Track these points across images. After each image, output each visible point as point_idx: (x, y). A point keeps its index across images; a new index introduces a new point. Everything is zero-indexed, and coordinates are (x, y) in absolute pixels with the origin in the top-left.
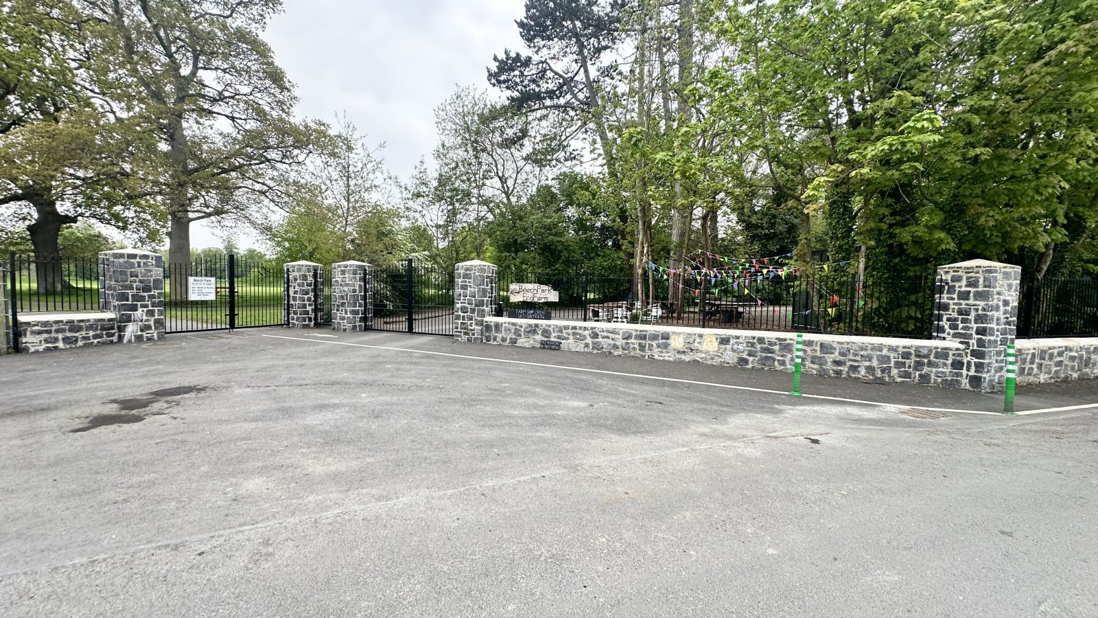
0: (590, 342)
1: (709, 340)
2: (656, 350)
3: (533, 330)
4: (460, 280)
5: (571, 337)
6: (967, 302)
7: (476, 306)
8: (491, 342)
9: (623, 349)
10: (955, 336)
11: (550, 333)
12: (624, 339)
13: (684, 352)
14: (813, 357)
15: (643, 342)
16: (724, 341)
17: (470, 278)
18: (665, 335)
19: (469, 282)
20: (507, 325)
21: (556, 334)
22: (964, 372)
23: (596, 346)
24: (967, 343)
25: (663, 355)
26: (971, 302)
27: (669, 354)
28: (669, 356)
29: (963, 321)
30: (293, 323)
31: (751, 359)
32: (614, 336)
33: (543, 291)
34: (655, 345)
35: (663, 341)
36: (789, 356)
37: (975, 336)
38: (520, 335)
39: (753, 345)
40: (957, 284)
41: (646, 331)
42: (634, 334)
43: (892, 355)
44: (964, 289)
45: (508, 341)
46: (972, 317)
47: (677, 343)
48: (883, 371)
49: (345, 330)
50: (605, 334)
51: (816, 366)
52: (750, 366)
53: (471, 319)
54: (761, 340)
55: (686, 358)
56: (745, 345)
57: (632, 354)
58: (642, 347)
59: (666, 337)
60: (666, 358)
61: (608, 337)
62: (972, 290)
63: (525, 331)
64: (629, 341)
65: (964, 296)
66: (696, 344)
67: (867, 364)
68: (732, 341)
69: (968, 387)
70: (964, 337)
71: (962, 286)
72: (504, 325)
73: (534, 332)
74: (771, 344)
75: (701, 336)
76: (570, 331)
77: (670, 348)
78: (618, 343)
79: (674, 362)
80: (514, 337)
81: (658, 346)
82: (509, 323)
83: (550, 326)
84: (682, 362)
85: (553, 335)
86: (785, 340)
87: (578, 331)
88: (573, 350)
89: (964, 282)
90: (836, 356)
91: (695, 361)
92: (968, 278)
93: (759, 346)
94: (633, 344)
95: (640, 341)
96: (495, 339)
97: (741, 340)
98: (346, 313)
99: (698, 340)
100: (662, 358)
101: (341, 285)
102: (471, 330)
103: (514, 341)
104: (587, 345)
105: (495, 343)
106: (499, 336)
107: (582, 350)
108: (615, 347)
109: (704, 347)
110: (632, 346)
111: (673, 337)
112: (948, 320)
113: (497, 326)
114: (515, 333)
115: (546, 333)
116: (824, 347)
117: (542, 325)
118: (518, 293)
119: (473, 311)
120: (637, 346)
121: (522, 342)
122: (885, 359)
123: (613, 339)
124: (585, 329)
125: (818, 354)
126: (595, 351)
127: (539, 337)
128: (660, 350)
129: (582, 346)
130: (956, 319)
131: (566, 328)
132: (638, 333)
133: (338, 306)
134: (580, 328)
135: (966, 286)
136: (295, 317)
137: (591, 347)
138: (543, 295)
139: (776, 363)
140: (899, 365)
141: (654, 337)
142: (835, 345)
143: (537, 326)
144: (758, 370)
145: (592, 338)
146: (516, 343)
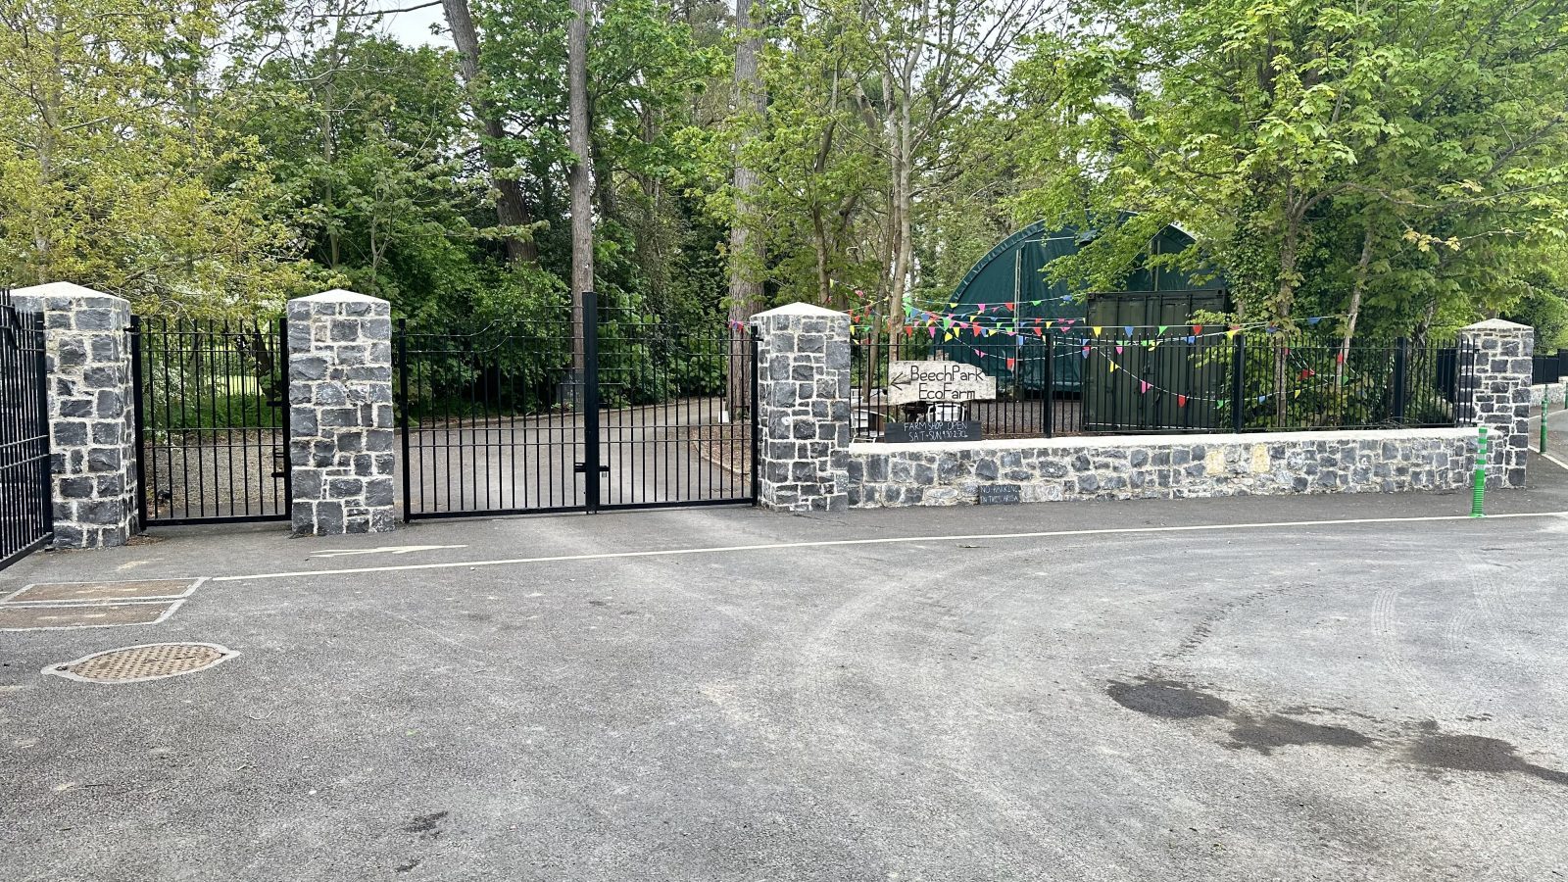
0: (1076, 479)
1: (1259, 452)
2: (1185, 481)
3: (958, 466)
4: (791, 356)
5: (1037, 473)
6: (1503, 374)
7: (836, 418)
8: (860, 505)
9: (1134, 485)
10: (1489, 420)
11: (997, 469)
12: (1135, 466)
13: (1226, 479)
14: (1377, 466)
15: (1165, 468)
16: (1278, 453)
17: (820, 350)
18: (1198, 452)
19: (817, 360)
20: (897, 460)
21: (1008, 470)
22: (1504, 465)
23: (1088, 485)
24: (1506, 429)
25: (1196, 488)
26: (1509, 374)
27: (1204, 486)
28: (1205, 490)
29: (1500, 400)
30: (66, 533)
31: (1310, 478)
32: (1117, 462)
33: (966, 377)
34: (1183, 472)
35: (1196, 462)
36: (1352, 468)
37: (1514, 418)
38: (930, 481)
39: (1312, 453)
40: (1490, 352)
41: (1169, 447)
42: (1151, 454)
43: (1449, 452)
44: (1498, 358)
45: (902, 497)
46: (1509, 394)
47: (1215, 464)
48: (1441, 477)
49: (363, 528)
50: (1102, 459)
51: (1379, 480)
52: (1309, 490)
53: (823, 452)
54: (1321, 446)
55: (1228, 489)
56: (1303, 456)
57: (1148, 494)
58: (1164, 478)
59: (1199, 454)
60: (1201, 494)
61: (1106, 466)
62: (1510, 359)
63: (941, 469)
64: (1143, 469)
65: (1500, 367)
66: (1242, 463)
67: (1427, 468)
68: (1288, 453)
69: (1508, 484)
70: (1501, 422)
71: (1496, 354)
72: (891, 460)
73: (961, 470)
74: (1333, 451)
75: (1247, 447)
76: (1034, 460)
77: (1205, 474)
78: (1125, 476)
79: (1213, 498)
80: (915, 485)
81: (1189, 474)
82: (903, 454)
83: (993, 453)
84: (1224, 497)
85: (1001, 471)
86: (1348, 442)
87: (1050, 458)
88: (1043, 499)
89: (1499, 350)
90: (1398, 461)
91: (1242, 493)
92: (1504, 344)
93: (1318, 457)
94: (1150, 473)
95: (1162, 467)
96: (870, 497)
97: (1298, 450)
98: (363, 467)
99: (1245, 456)
100: (1194, 495)
101: (336, 375)
102: (823, 480)
103: (914, 496)
104: (1069, 486)
105: (871, 505)
106: (881, 487)
107: (1061, 498)
108: (1121, 483)
109: (1251, 468)
110: (1148, 478)
111: (1209, 453)
112: (1479, 399)
113: (876, 464)
114: (918, 478)
115: (987, 469)
116: (1388, 449)
117: (977, 453)
118: (909, 383)
119: (828, 431)
120: (1155, 477)
121: (933, 494)
122: (1443, 458)
123: (1115, 469)
124: (1065, 452)
125: (1381, 460)
126: (1085, 497)
127: (972, 481)
128: (1191, 479)
129: (1060, 488)
130: (1490, 398)
131: (1027, 453)
132: (1157, 451)
133: (328, 447)
134: (1055, 452)
135: (1502, 354)
136: (74, 504)
137: (1077, 489)
138: (966, 386)
139: (1338, 481)
140: (1455, 463)
141: (1182, 456)
142: (1398, 445)
143: (966, 455)
144: (1319, 495)
145: (1079, 470)
146: (919, 499)
